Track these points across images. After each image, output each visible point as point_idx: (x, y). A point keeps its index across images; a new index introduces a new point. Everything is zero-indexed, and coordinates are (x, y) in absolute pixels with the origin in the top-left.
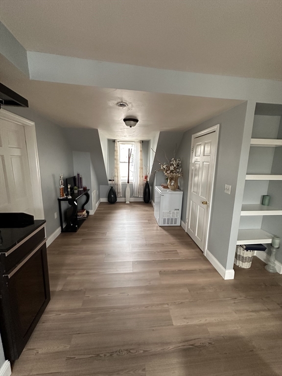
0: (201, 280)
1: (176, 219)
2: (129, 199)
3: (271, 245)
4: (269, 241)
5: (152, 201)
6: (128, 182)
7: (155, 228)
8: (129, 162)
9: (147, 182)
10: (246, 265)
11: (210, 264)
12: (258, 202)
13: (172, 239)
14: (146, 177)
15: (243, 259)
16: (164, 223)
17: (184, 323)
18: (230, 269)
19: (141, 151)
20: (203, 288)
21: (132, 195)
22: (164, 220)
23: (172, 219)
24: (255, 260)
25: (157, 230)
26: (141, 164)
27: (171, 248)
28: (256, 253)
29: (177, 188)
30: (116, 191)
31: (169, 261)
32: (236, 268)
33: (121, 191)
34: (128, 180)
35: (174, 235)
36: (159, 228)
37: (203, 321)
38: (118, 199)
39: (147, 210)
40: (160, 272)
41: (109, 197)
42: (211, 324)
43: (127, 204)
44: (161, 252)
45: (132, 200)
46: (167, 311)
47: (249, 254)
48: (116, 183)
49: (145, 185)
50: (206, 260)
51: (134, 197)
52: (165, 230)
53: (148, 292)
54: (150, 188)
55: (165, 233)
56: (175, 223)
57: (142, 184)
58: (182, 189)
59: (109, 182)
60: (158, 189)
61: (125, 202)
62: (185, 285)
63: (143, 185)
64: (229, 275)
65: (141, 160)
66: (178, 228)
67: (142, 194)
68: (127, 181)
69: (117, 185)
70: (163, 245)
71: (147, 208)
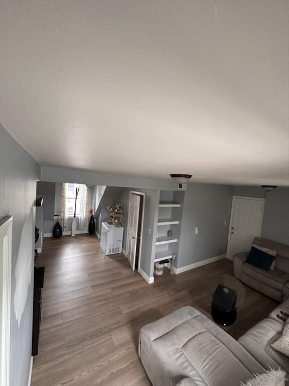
0: (136, 287)
1: (119, 248)
2: (75, 232)
3: (172, 259)
4: (171, 257)
5: (97, 233)
6: (75, 217)
7: (103, 257)
8: (76, 199)
9: (92, 216)
10: (160, 273)
11: (142, 276)
12: (166, 235)
13: (117, 264)
14: (91, 212)
15: (159, 270)
16: (110, 252)
17: (128, 311)
18: (151, 277)
19: (87, 190)
20: (138, 291)
21: (78, 228)
22: (110, 249)
23: (116, 249)
24: (165, 269)
25: (105, 258)
26: (88, 201)
27: (117, 271)
28: (166, 265)
29: (119, 224)
30: (62, 225)
31: (116, 280)
32: (155, 276)
33: (67, 225)
34: (75, 214)
35: (117, 261)
36: (107, 257)
37: (138, 307)
38: (63, 232)
39: (93, 242)
40: (112, 288)
41: (54, 232)
42: (141, 307)
43: (74, 237)
44: (110, 275)
45: (78, 232)
46: (119, 308)
47: (161, 266)
48: (62, 218)
49: (90, 218)
50: (139, 274)
51: (80, 230)
52: (111, 258)
53: (106, 302)
54: (95, 220)
55: (111, 260)
56: (118, 251)
57: (87, 218)
58: (123, 225)
59: (55, 217)
60: (104, 225)
61: (71, 235)
62: (128, 292)
63: (89, 218)
64: (151, 280)
65: (88, 197)
66: (120, 254)
67: (88, 227)
68: (73, 216)
69: (63, 220)
70: (110, 270)
71: (92, 240)
